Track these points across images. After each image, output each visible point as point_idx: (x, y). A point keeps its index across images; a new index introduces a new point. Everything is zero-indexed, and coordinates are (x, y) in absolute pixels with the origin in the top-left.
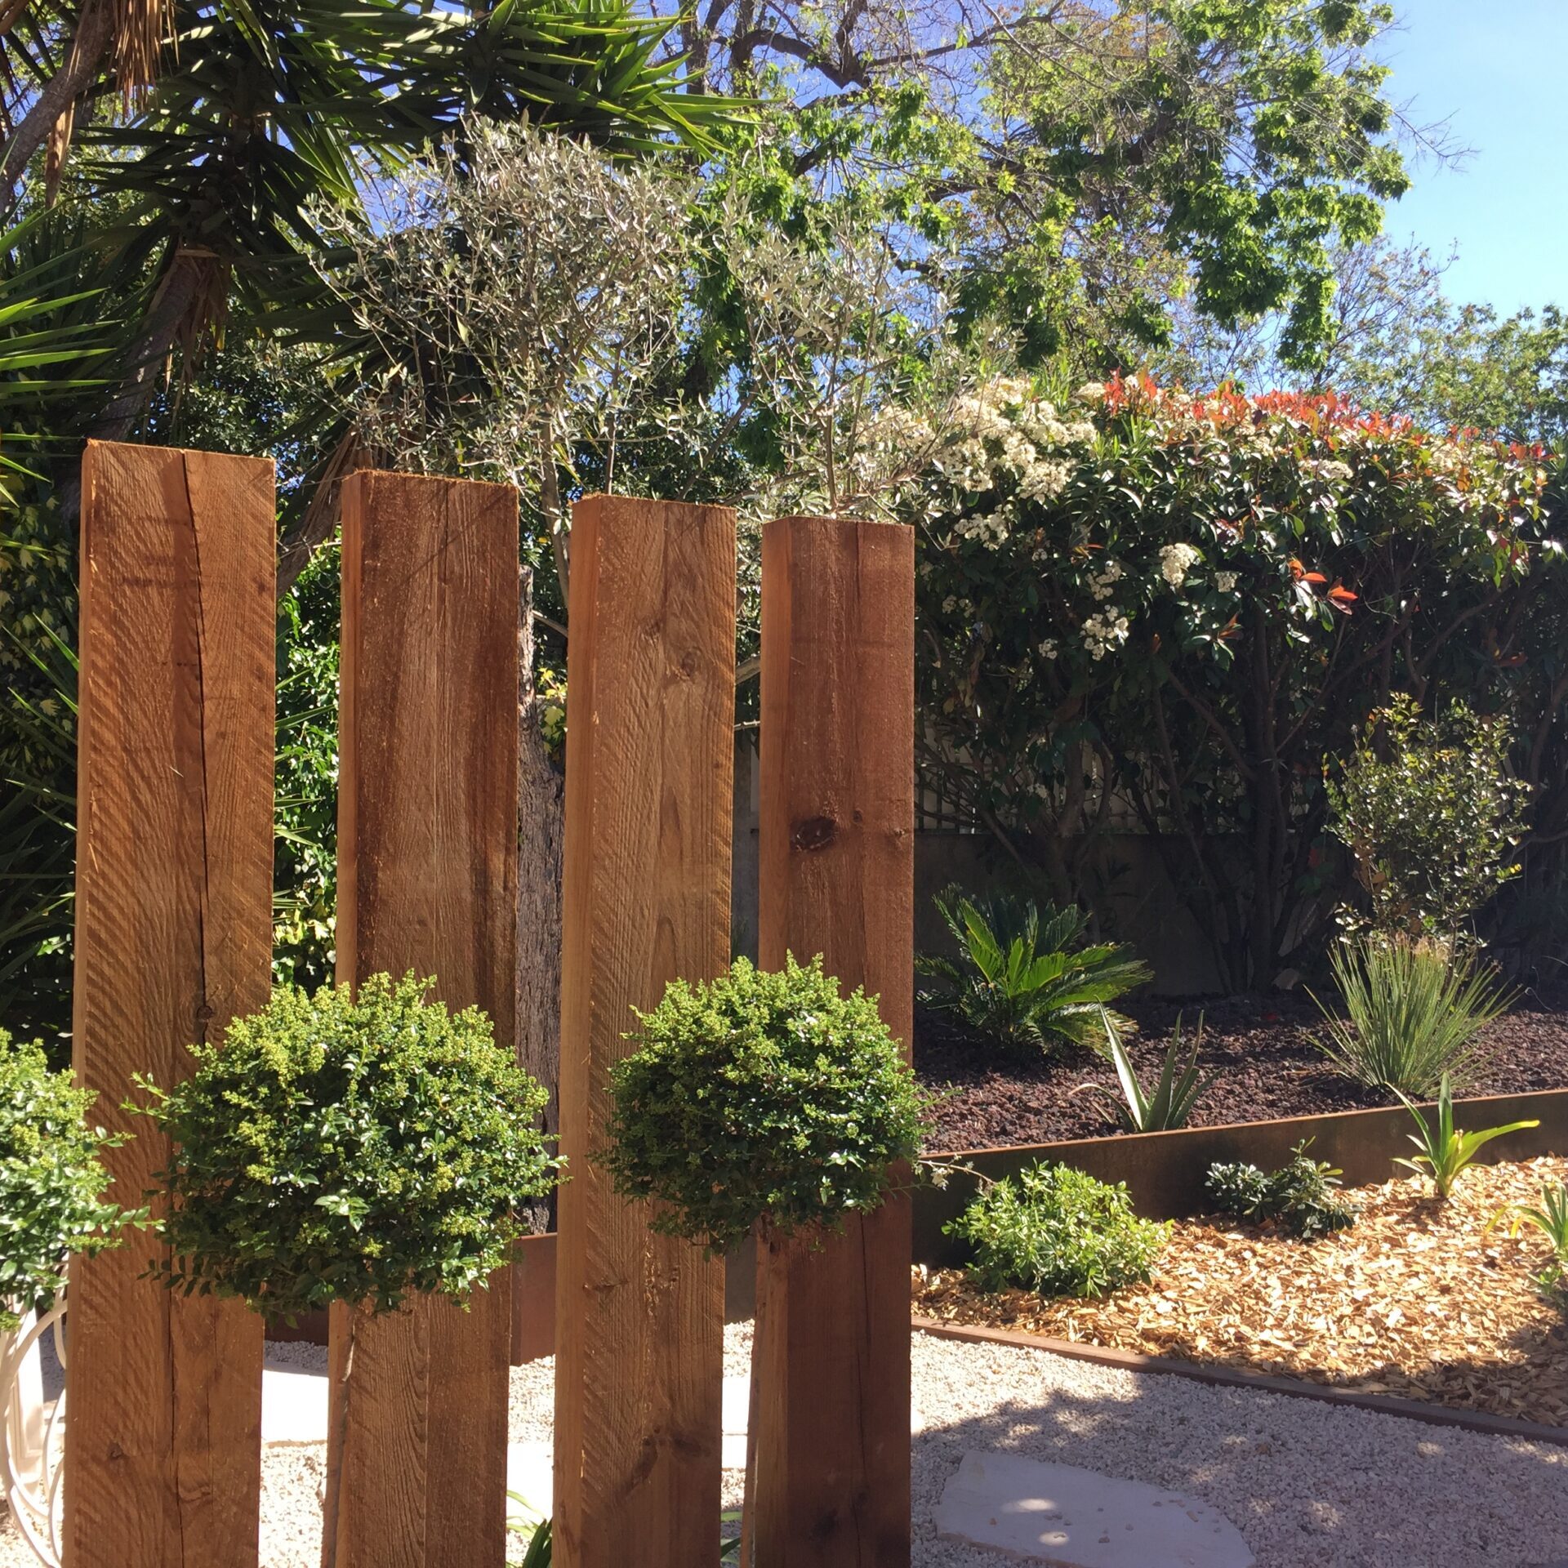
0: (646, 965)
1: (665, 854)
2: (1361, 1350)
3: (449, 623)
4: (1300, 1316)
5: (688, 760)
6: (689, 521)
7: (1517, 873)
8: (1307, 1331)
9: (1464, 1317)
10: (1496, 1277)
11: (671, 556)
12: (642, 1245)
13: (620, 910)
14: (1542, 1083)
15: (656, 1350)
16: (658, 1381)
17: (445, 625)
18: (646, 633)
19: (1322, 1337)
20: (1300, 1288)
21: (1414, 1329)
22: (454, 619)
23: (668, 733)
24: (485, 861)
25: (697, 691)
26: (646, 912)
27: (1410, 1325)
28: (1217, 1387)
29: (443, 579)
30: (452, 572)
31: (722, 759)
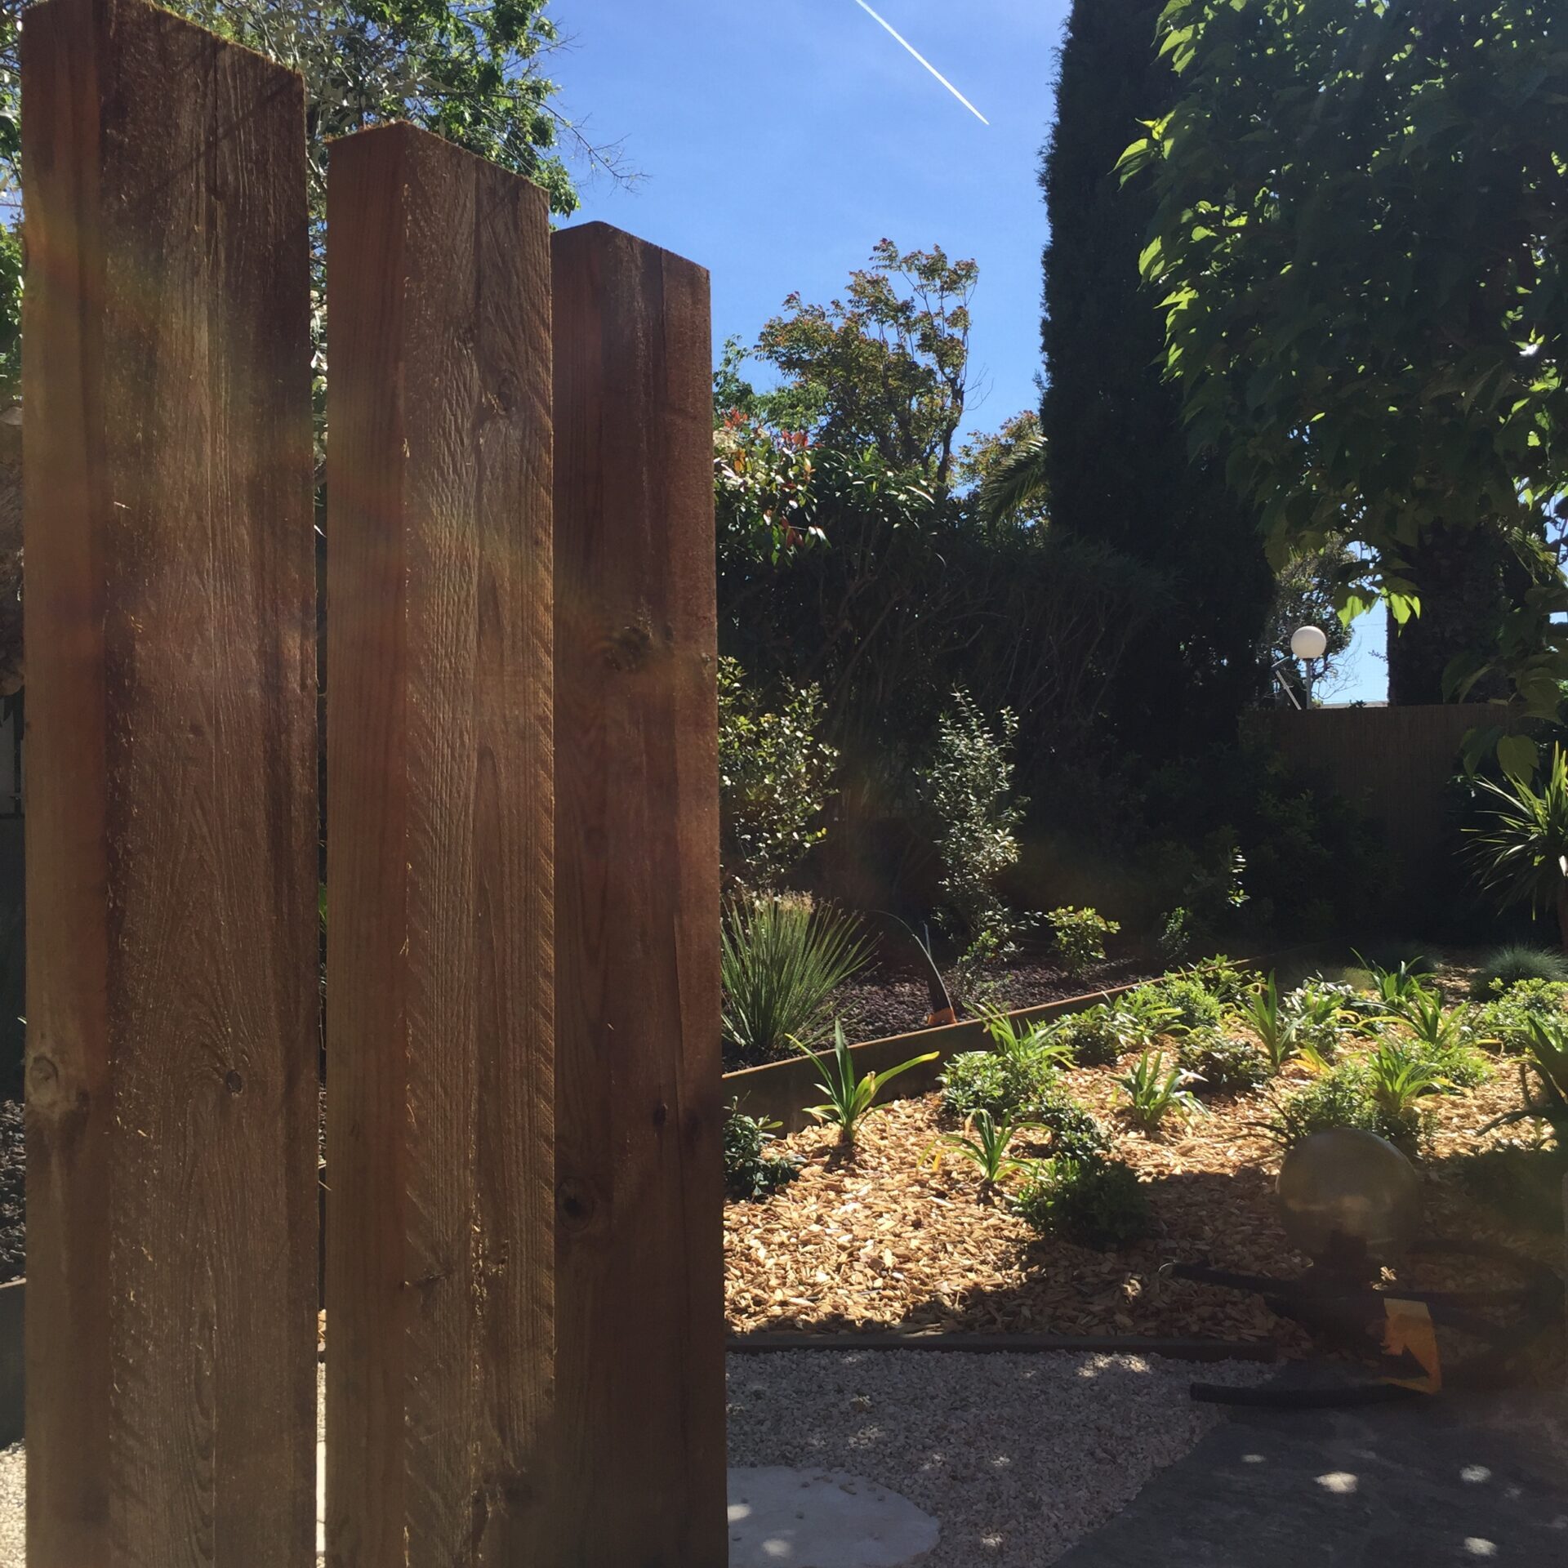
0: (466, 815)
1: (485, 658)
2: (874, 1294)
3: (223, 264)
4: (797, 1271)
5: (508, 530)
6: (501, 192)
7: (824, 837)
8: (814, 1285)
9: (950, 1248)
10: (951, 1206)
11: (484, 239)
12: (468, 1216)
13: (439, 734)
14: (882, 1032)
15: (485, 1367)
16: (487, 1409)
17: (216, 264)
18: (459, 339)
19: (831, 1288)
20: (781, 1245)
21: (909, 1265)
22: (228, 258)
23: (486, 487)
24: (277, 643)
25: (515, 434)
26: (466, 737)
27: (905, 1262)
28: (762, 1356)
29: (212, 190)
30: (225, 182)
31: (542, 536)
